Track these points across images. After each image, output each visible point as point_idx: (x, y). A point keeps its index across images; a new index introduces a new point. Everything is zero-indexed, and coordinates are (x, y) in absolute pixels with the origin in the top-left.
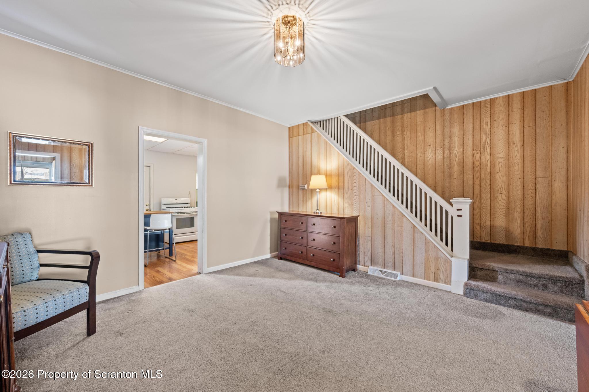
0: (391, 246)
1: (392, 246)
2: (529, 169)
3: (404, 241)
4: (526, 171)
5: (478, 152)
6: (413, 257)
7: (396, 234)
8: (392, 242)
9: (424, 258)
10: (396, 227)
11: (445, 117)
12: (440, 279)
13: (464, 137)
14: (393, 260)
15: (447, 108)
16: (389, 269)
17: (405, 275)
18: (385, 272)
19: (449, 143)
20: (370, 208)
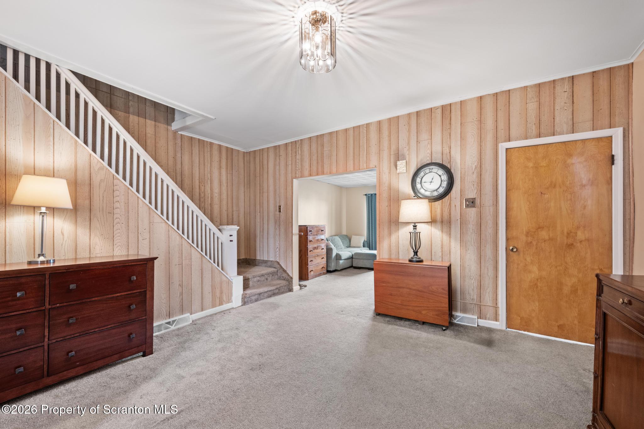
0: (178, 285)
1: (180, 285)
2: (230, 205)
3: (192, 275)
4: (229, 206)
5: (203, 184)
6: (202, 289)
7: (183, 270)
8: (179, 281)
9: (211, 287)
10: (183, 261)
11: (177, 142)
12: (224, 301)
13: (193, 167)
14: (180, 302)
15: (179, 132)
16: (176, 316)
17: (194, 313)
18: (174, 321)
19: (181, 169)
20: (146, 242)
